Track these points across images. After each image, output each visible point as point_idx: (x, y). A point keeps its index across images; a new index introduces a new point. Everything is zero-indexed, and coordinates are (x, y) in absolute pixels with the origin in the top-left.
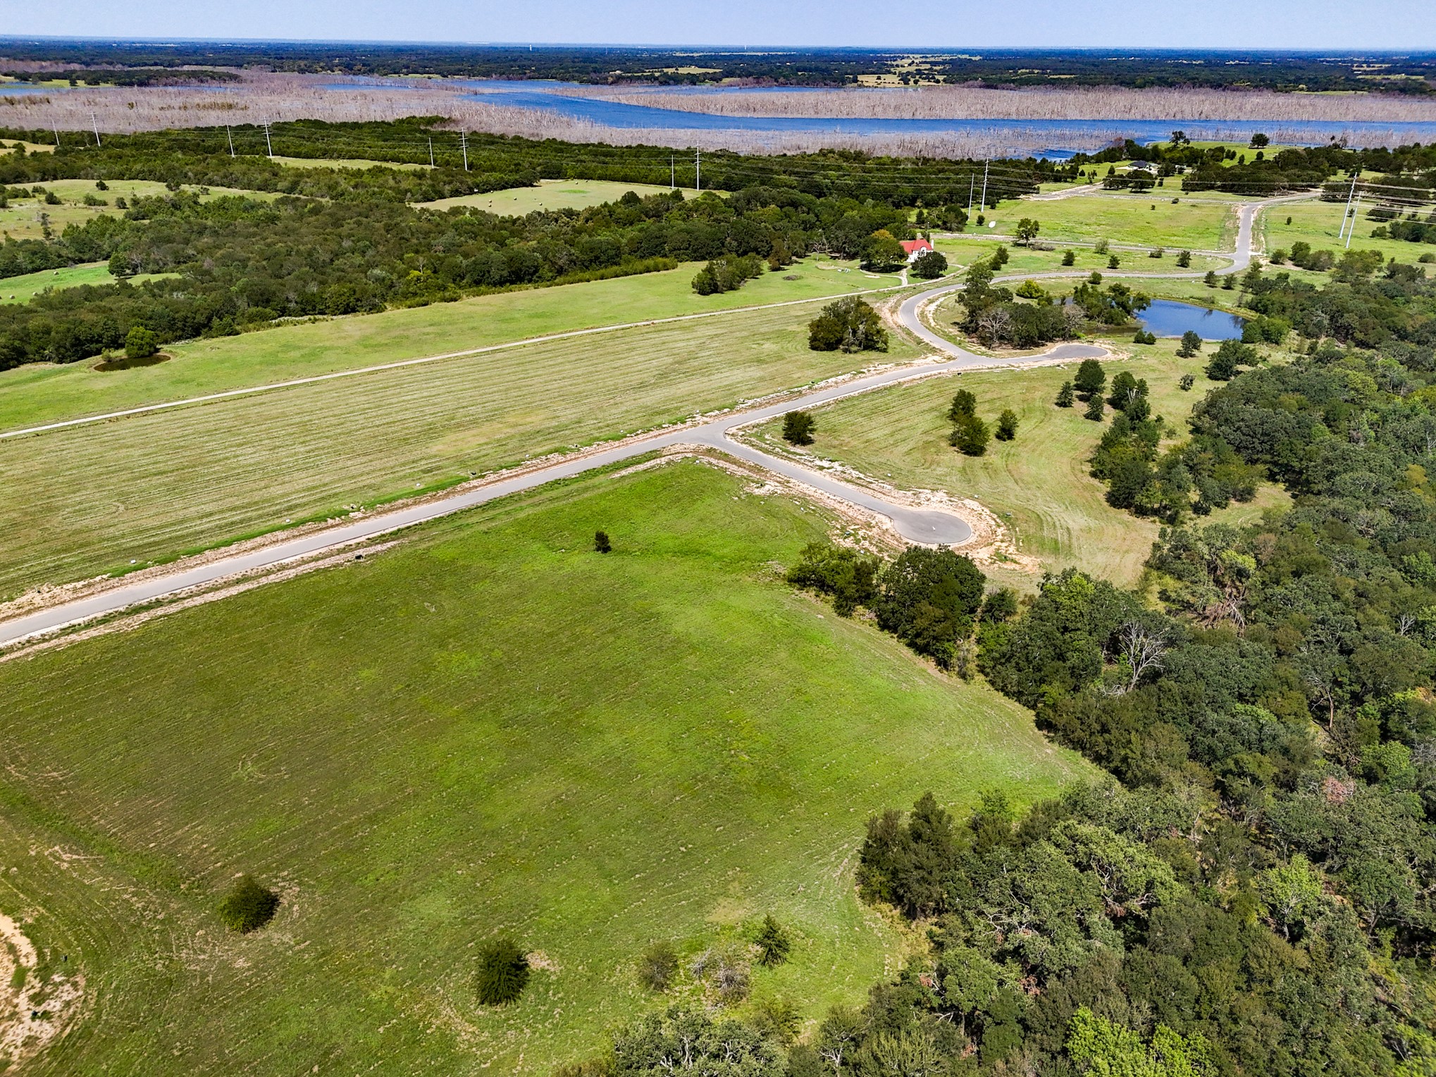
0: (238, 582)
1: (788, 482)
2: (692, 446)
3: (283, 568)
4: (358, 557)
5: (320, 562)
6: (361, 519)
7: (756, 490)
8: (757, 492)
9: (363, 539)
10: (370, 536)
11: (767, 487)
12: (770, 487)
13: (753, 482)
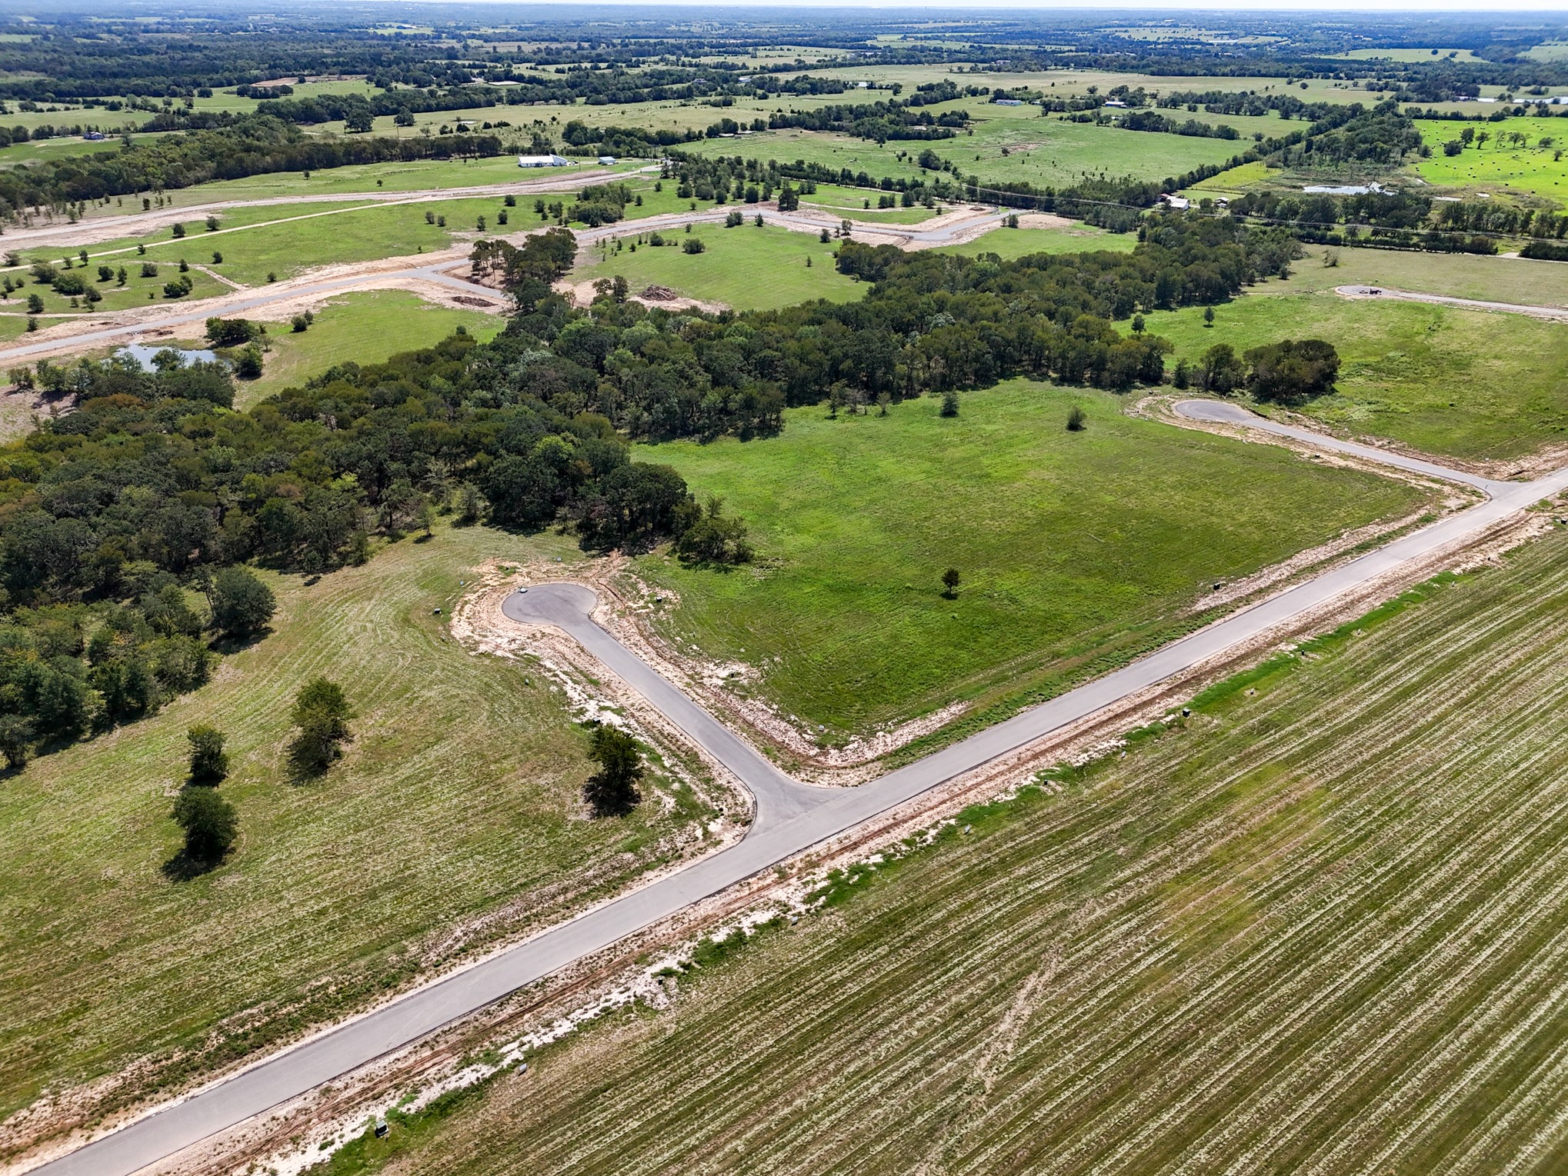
0: (1313, 569)
1: (688, 685)
2: (823, 783)
3: (1288, 580)
4: (1217, 588)
5: (1254, 586)
6: (1272, 643)
7: (743, 670)
8: (742, 668)
9: (1238, 611)
10: (1232, 616)
11: (724, 674)
12: (717, 674)
13: (743, 687)
